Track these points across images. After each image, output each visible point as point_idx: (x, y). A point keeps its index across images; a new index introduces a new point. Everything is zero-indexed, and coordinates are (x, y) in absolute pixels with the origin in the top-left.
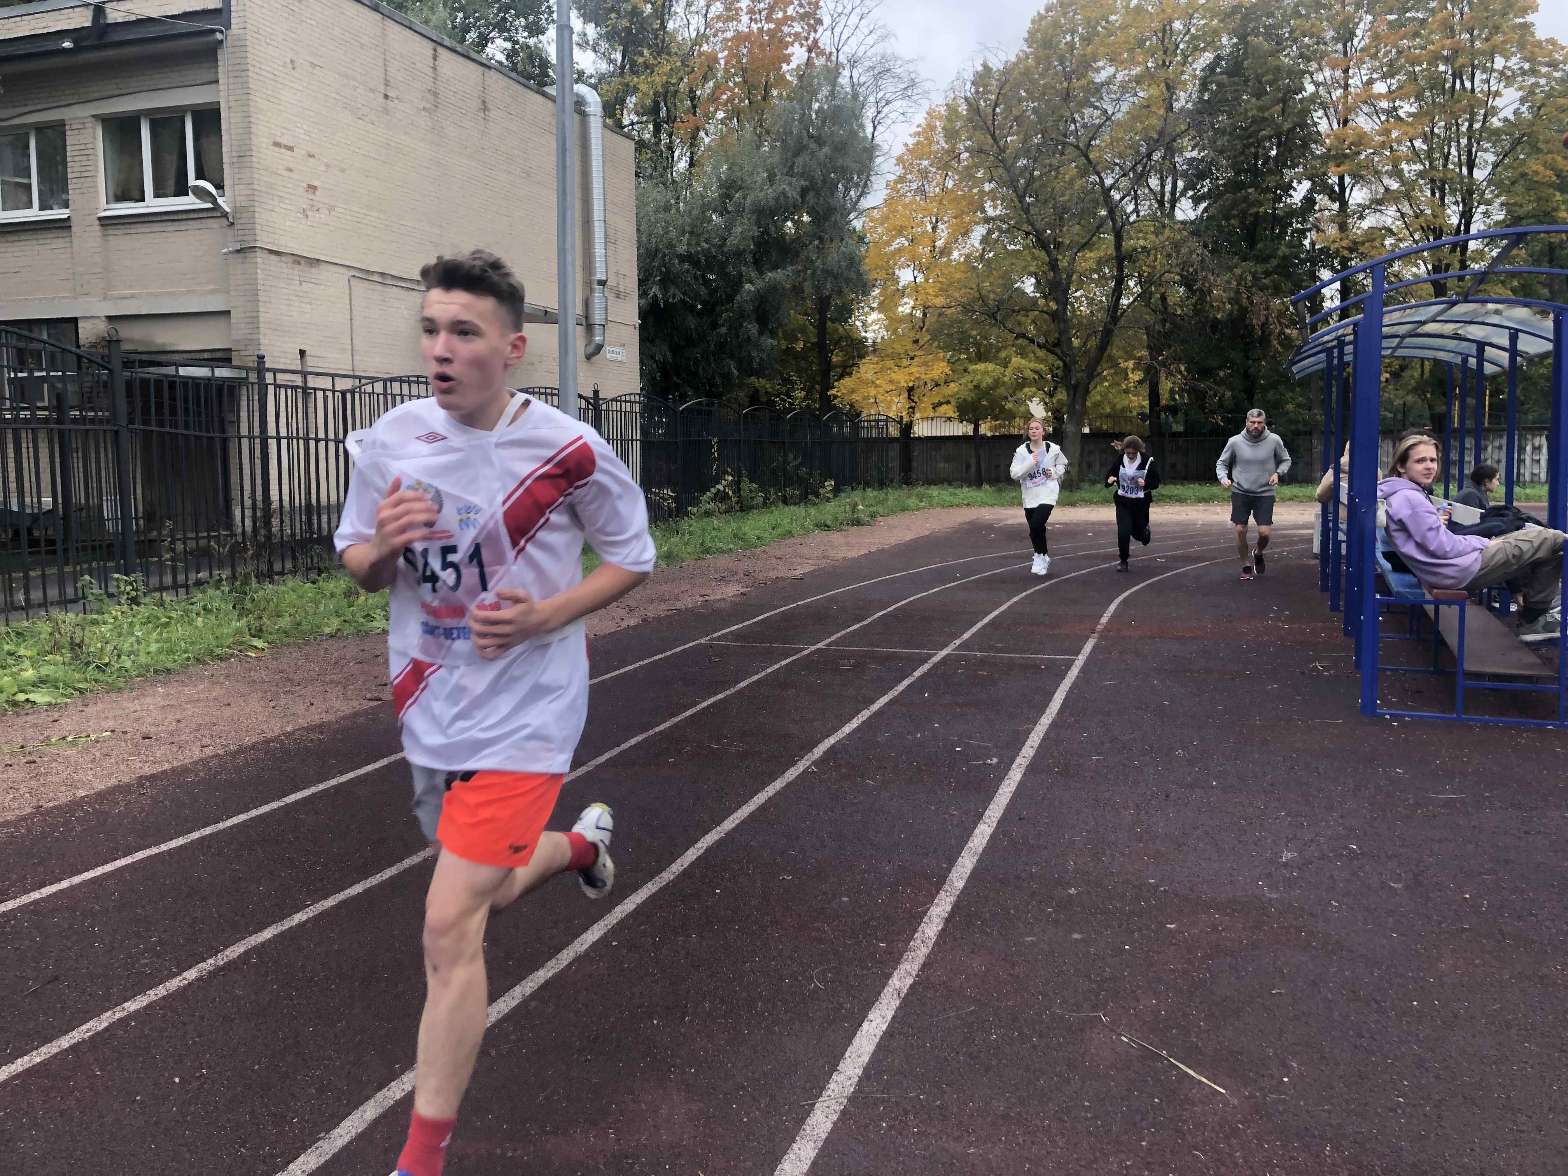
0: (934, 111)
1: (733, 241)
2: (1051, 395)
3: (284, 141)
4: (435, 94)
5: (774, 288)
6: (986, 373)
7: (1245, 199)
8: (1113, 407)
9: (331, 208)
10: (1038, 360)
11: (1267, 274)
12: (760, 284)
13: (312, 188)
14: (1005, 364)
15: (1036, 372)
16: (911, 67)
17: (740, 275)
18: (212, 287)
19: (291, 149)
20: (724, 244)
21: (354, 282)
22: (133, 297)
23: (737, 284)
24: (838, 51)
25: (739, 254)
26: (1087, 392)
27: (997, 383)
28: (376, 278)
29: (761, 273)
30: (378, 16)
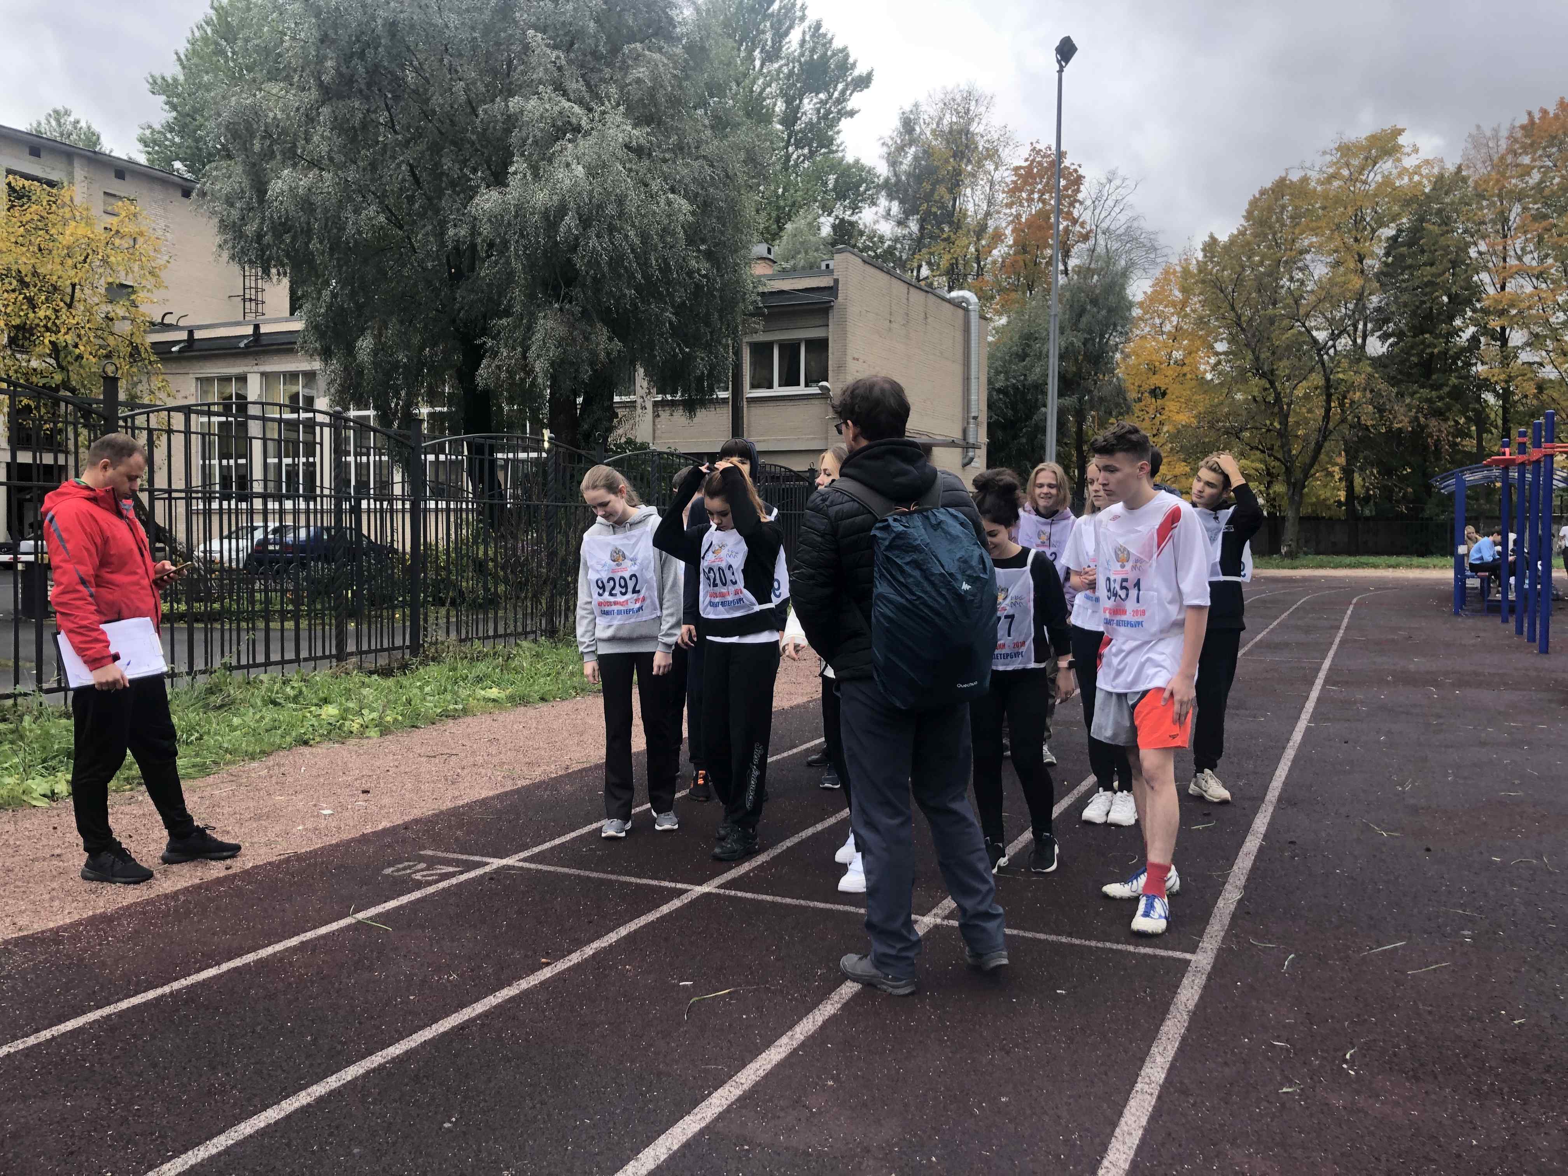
0: (1170, 268)
2: (1268, 487)
3: (856, 356)
4: (907, 315)
7: (1423, 342)
10: (1259, 461)
11: (1441, 398)
16: (1153, 237)
18: (813, 436)
19: (858, 360)
23: (1034, 406)
26: (1303, 487)
30: (888, 277)
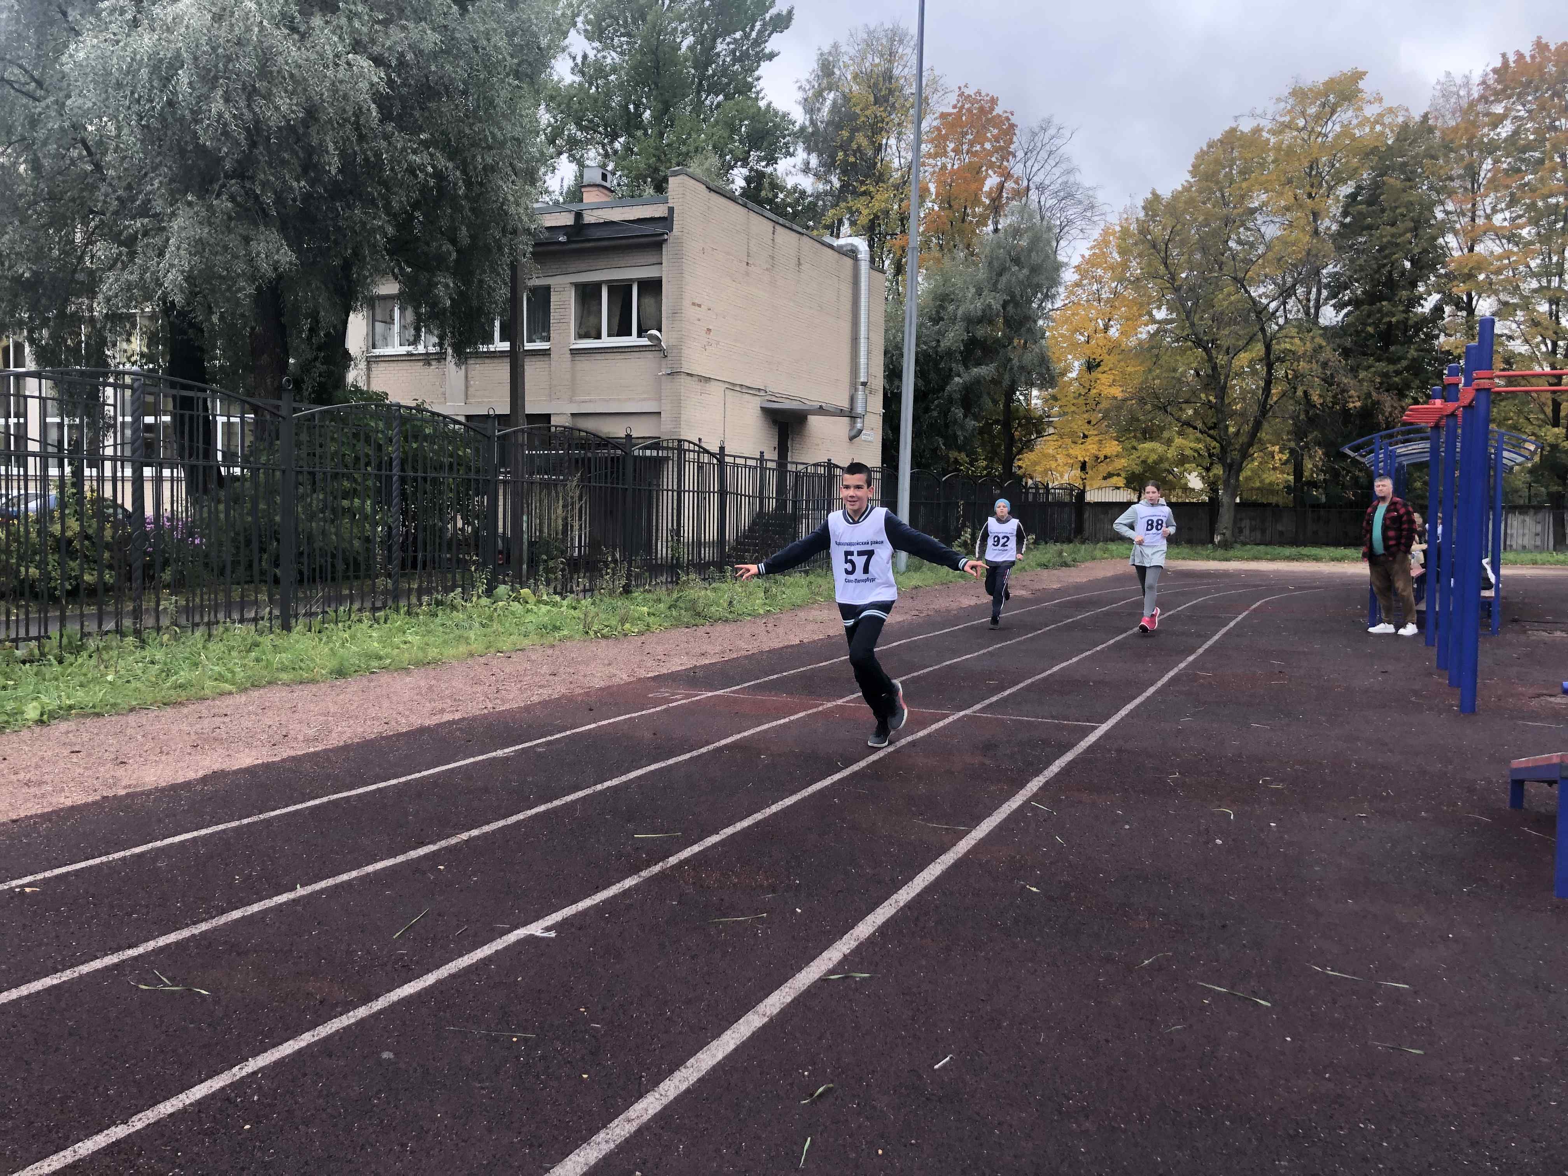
0: (1109, 228)
1: (945, 344)
2: (1208, 470)
3: (696, 301)
4: (773, 258)
5: (978, 381)
6: (1153, 450)
7: (1380, 310)
8: (1262, 481)
9: (718, 343)
10: (1198, 440)
11: (1398, 373)
12: (966, 377)
13: (709, 330)
14: (1169, 442)
15: (1196, 451)
16: (1091, 193)
17: (951, 370)
18: (645, 396)
19: (699, 306)
20: (938, 346)
21: (727, 392)
22: (590, 401)
23: (948, 376)
24: (1029, 181)
25: (949, 353)
26: (1240, 469)
27: (1161, 459)
28: (738, 388)
29: (967, 367)
30: (746, 210)
